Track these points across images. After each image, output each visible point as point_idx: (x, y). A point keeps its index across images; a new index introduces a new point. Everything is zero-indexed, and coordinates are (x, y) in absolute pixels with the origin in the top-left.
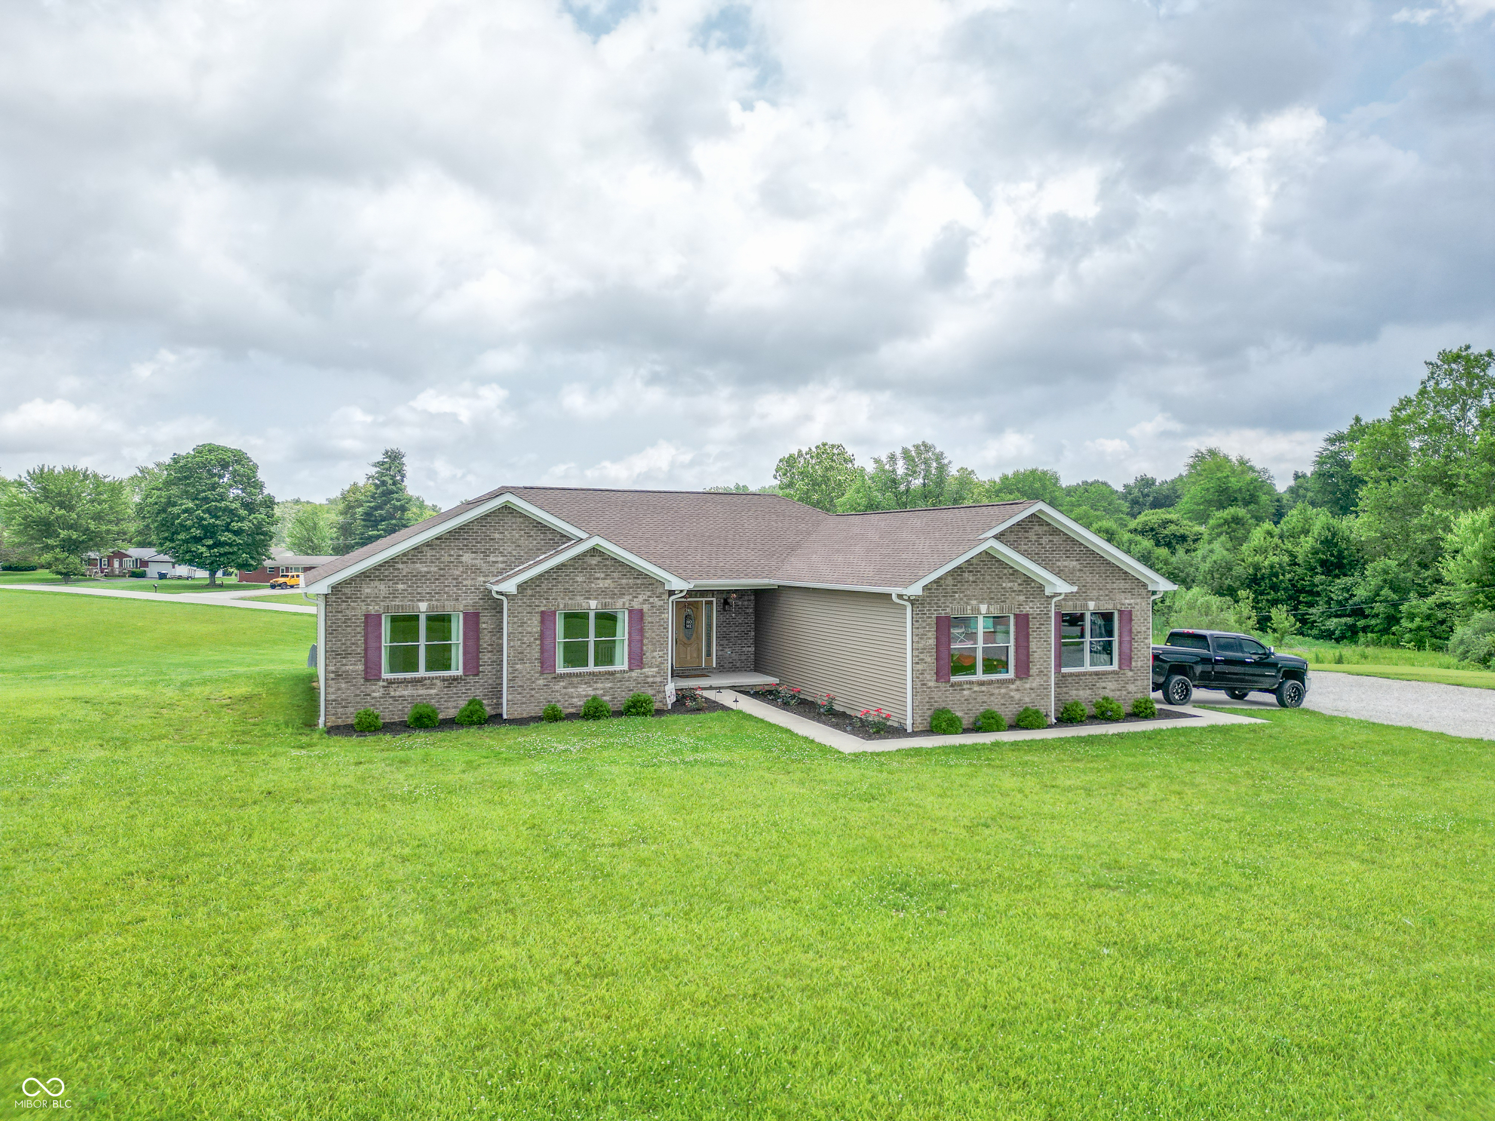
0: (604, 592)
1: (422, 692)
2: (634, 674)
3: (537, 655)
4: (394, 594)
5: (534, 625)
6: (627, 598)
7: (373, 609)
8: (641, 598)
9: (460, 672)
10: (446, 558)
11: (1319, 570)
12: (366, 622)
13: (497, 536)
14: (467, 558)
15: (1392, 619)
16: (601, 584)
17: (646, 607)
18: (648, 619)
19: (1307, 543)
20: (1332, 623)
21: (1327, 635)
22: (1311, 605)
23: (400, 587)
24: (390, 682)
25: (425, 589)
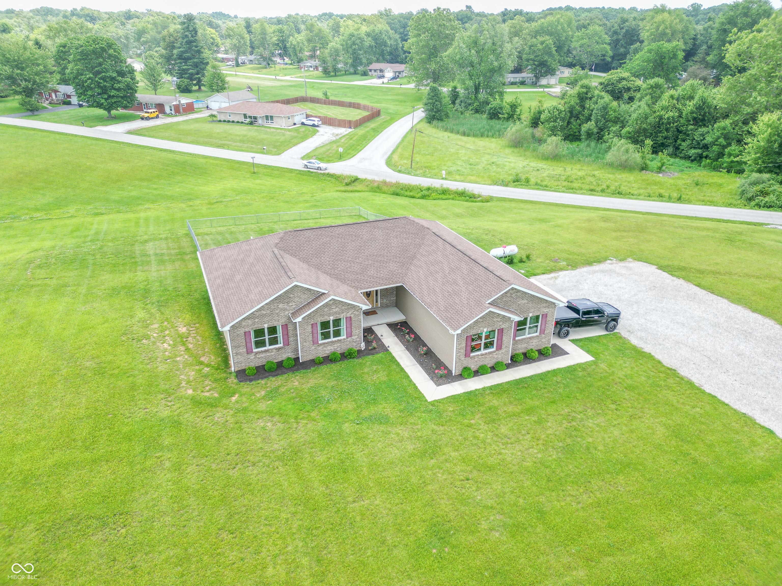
0: (336, 313)
1: (268, 354)
2: (348, 339)
3: (311, 339)
4: (254, 323)
5: (309, 329)
6: (345, 313)
7: (247, 330)
8: (350, 313)
9: (281, 345)
10: (273, 307)
11: (692, 122)
12: (245, 335)
13: (292, 296)
14: (281, 306)
15: (721, 155)
16: (334, 310)
17: (352, 316)
18: (353, 319)
19: (690, 106)
20: (692, 152)
21: (687, 158)
22: (684, 141)
23: (256, 320)
24: (256, 353)
25: (266, 319)
